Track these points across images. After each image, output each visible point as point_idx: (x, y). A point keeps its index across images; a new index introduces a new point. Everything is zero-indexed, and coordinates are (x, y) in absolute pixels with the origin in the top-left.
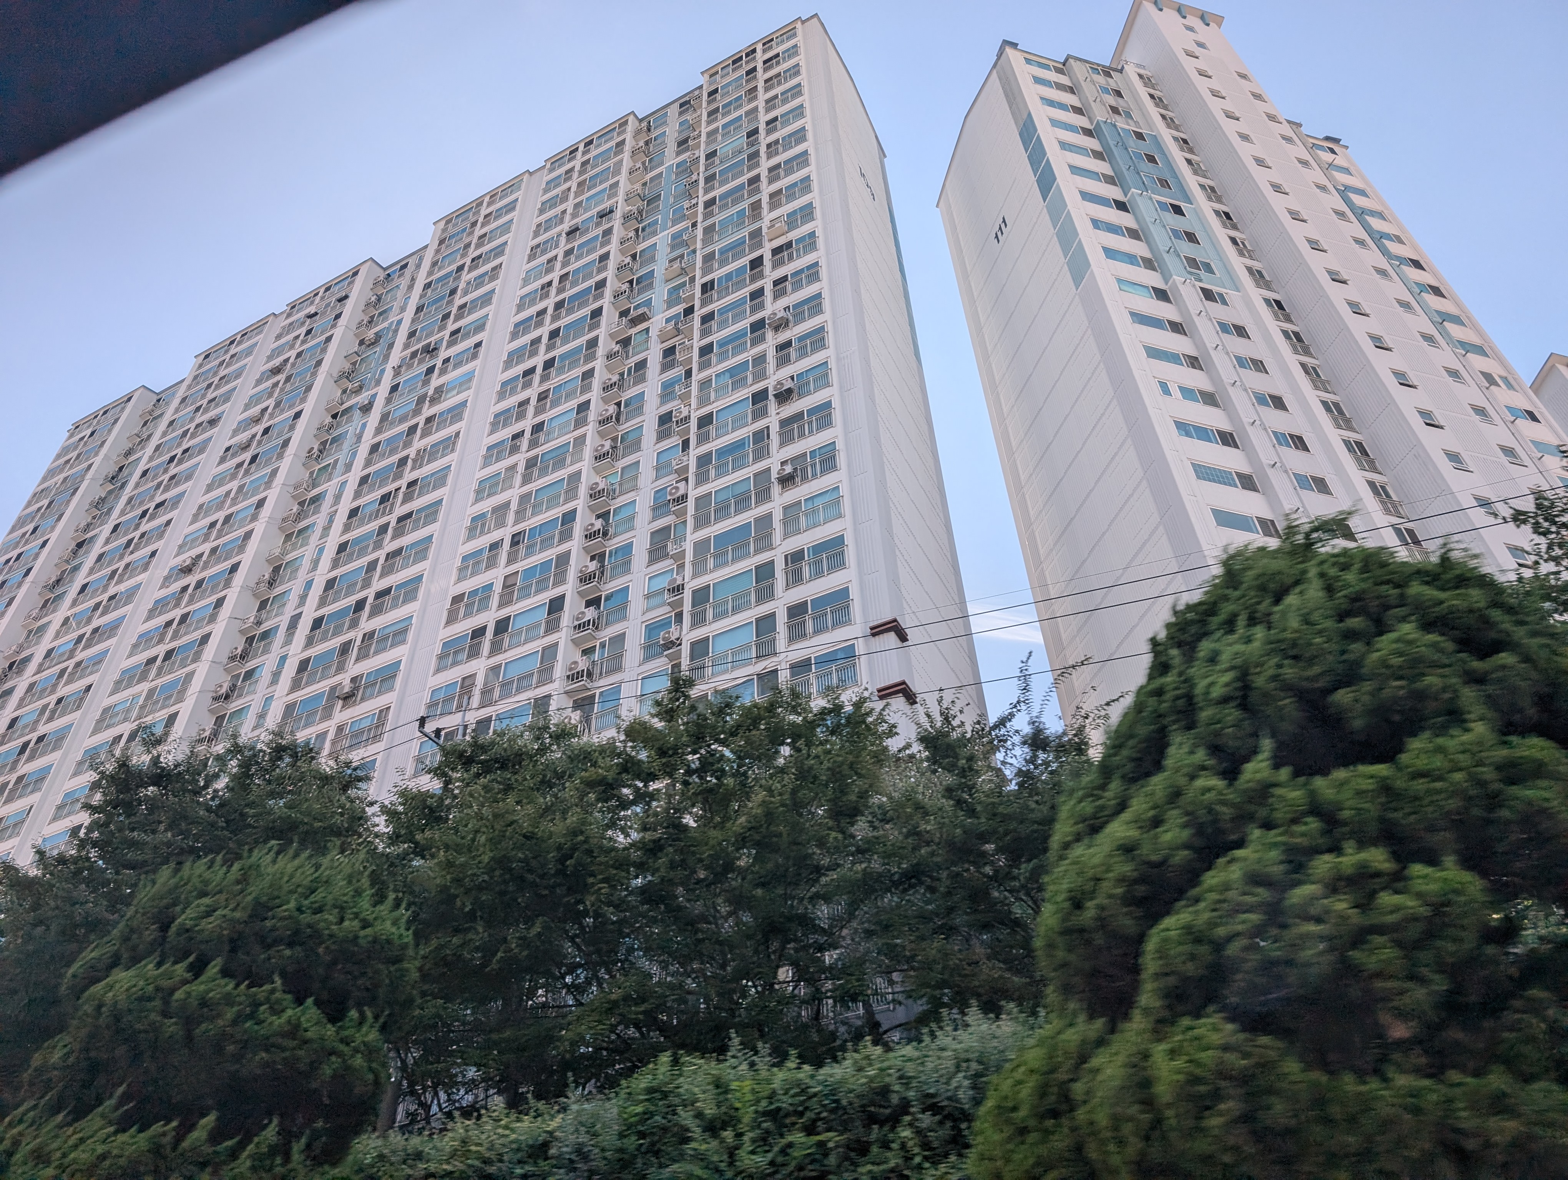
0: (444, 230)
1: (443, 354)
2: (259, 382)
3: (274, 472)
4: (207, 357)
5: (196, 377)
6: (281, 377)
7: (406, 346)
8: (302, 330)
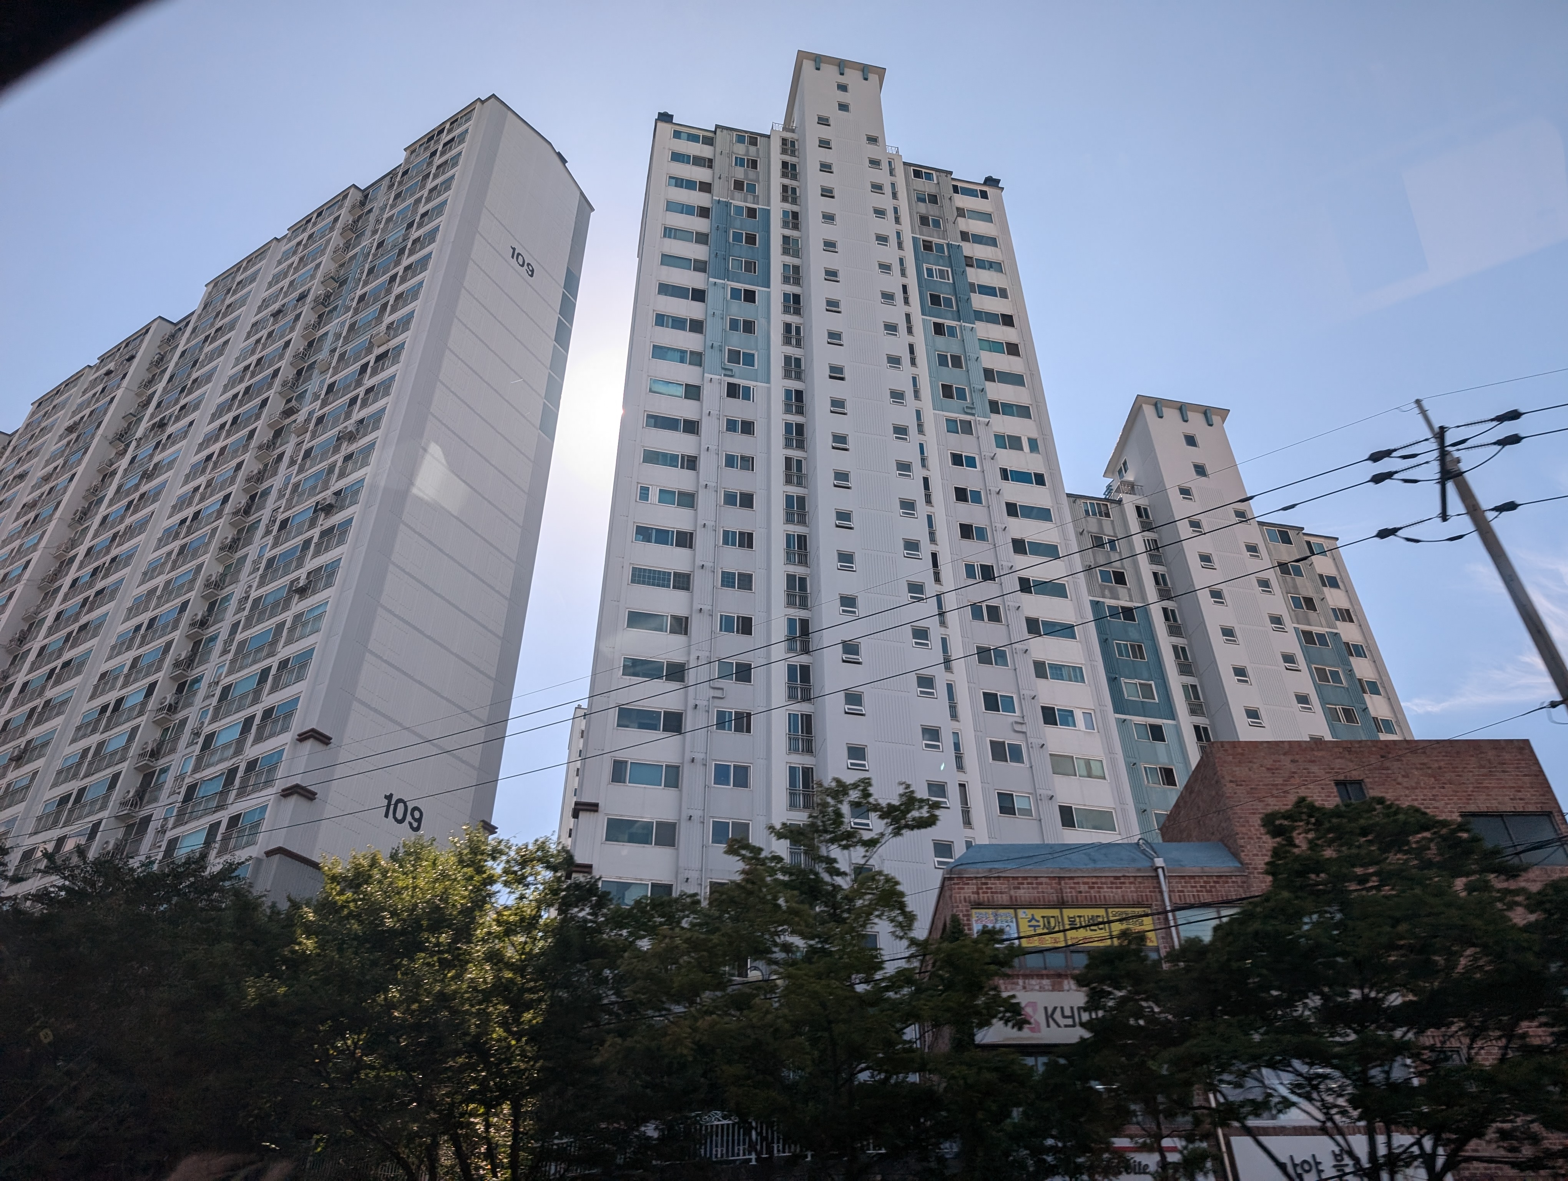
0: (210, 293)
1: (170, 430)
2: (61, 438)
3: (44, 533)
4: (40, 404)
5: (28, 425)
6: (74, 436)
7: (152, 416)
8: (100, 388)
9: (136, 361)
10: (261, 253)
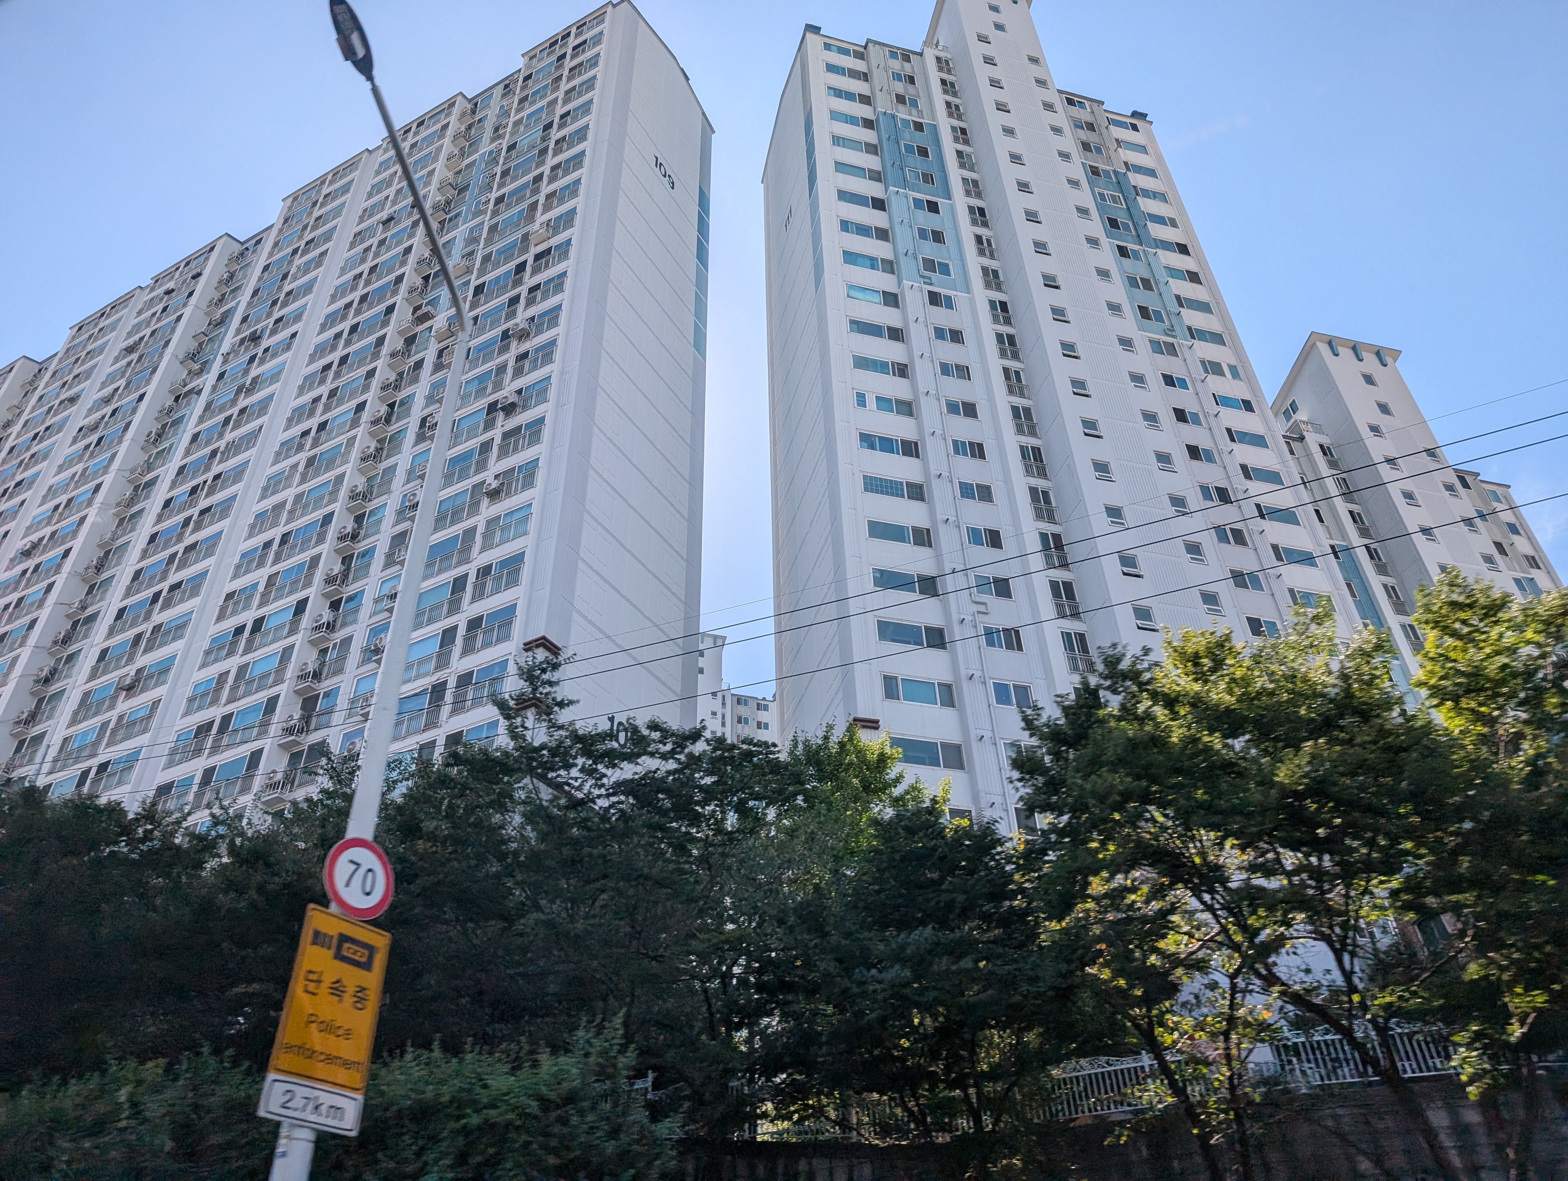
0: (290, 208)
1: (265, 343)
2: (117, 360)
3: (114, 456)
4: (80, 329)
5: (68, 350)
6: (135, 356)
7: (238, 331)
8: (160, 307)
9: (202, 280)
10: (351, 165)
